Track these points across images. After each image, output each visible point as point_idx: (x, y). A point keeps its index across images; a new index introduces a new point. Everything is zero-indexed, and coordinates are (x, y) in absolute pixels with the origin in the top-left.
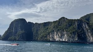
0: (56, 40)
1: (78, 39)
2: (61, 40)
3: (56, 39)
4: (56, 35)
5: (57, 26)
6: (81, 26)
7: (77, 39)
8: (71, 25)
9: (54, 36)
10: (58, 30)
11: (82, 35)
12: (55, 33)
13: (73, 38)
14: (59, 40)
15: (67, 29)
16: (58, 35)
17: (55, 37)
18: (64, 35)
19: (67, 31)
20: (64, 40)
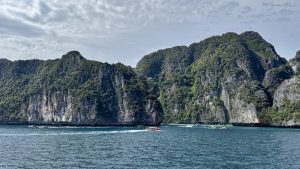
0: (46, 120)
1: (97, 115)
2: (57, 118)
3: (44, 116)
4: (47, 104)
5: (52, 77)
6: (110, 82)
7: (93, 117)
8: (89, 76)
9: (40, 107)
10: (54, 90)
11: (110, 105)
12: (45, 98)
13: (85, 112)
14: (53, 120)
15: (77, 87)
16: (52, 105)
17: (44, 109)
18: (66, 105)
19: (73, 94)
20: (64, 119)
